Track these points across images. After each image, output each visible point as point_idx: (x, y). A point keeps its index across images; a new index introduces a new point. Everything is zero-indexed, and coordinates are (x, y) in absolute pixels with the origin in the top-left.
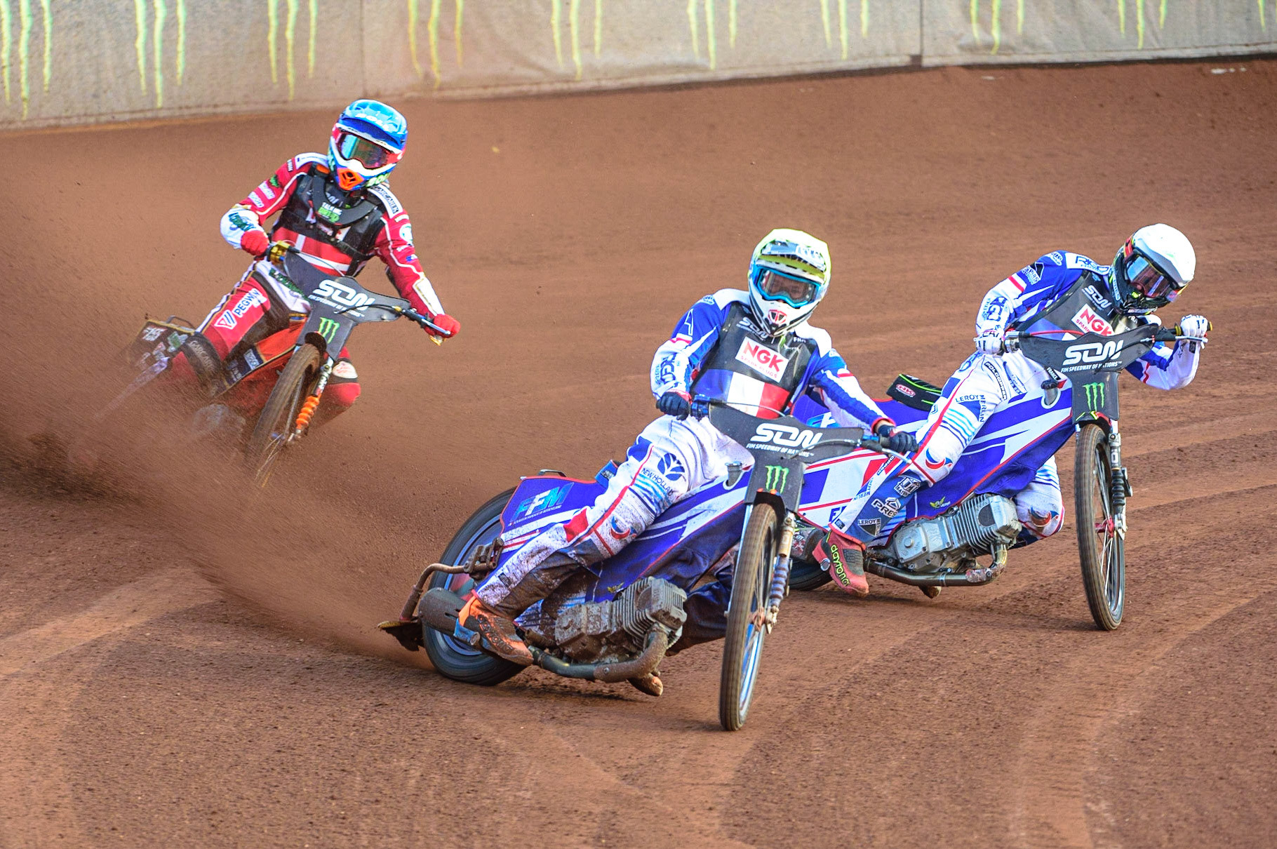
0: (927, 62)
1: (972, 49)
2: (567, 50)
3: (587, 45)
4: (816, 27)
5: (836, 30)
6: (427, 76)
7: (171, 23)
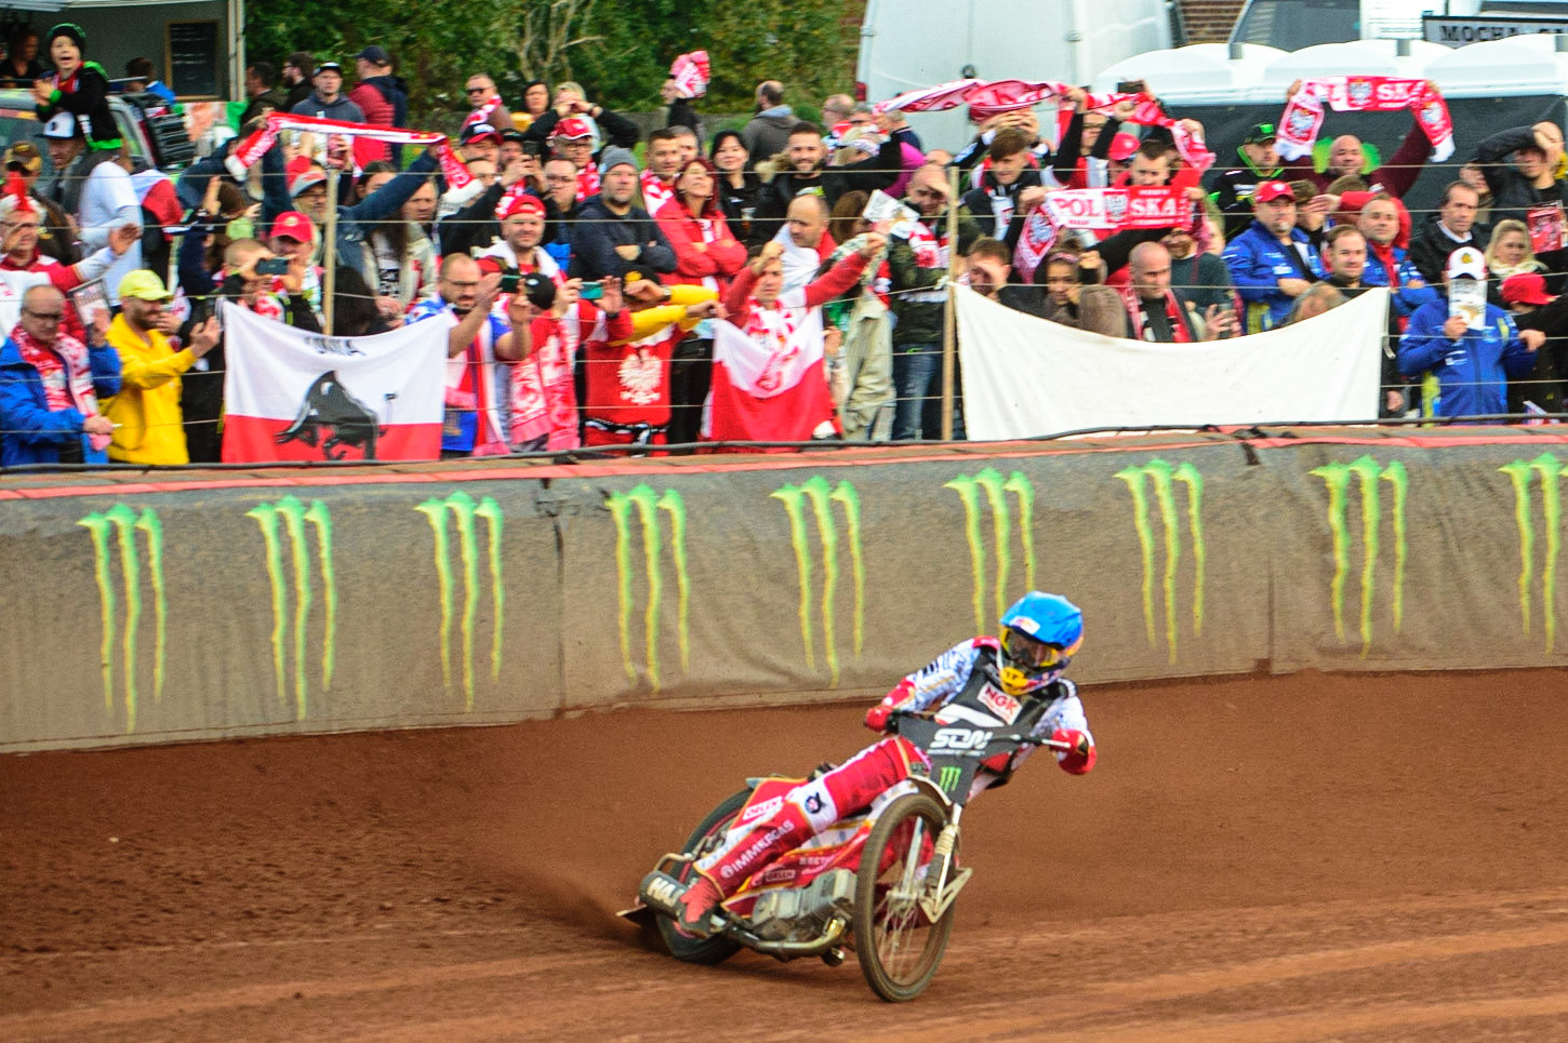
0: (1276, 668)
1: (1334, 652)
2: (820, 650)
3: (845, 643)
4: (1137, 625)
5: (1161, 626)
6: (643, 681)
7: (316, 613)
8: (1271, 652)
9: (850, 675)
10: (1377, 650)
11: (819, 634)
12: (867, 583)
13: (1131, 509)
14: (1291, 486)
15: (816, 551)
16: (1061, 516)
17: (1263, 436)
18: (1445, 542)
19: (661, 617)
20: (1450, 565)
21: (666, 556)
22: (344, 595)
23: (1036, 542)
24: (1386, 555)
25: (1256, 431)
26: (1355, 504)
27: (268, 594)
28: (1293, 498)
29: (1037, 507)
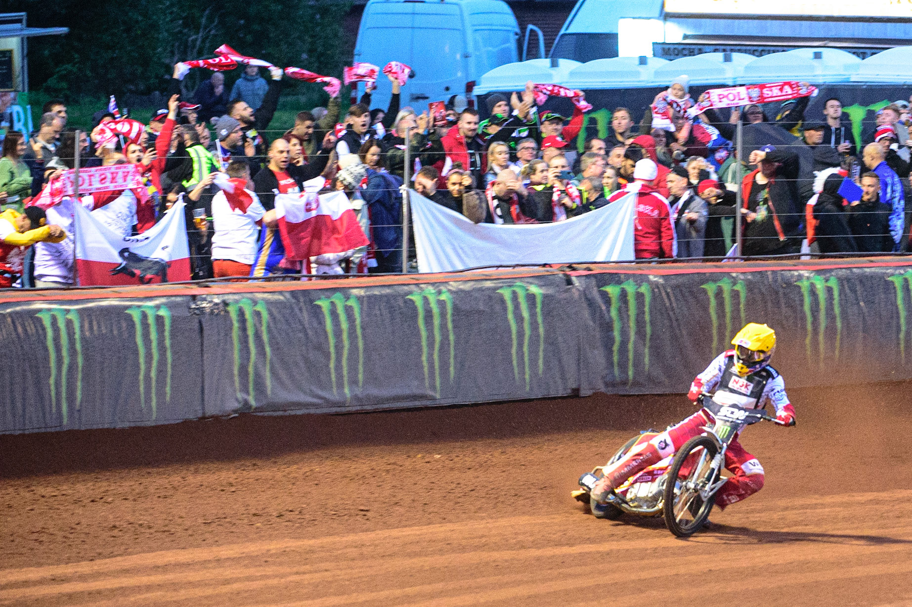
8: (579, 385)
9: (356, 398)
10: (636, 383)
11: (340, 376)
12: (365, 350)
13: (505, 309)
14: (589, 297)
15: (338, 333)
16: (468, 314)
17: (574, 269)
18: (671, 326)
19: (256, 368)
20: (675, 338)
21: (258, 336)
22: (87, 358)
23: (454, 327)
24: (640, 332)
25: (571, 267)
26: (623, 306)
27: (46, 358)
28: (591, 303)
29: (456, 308)
